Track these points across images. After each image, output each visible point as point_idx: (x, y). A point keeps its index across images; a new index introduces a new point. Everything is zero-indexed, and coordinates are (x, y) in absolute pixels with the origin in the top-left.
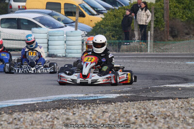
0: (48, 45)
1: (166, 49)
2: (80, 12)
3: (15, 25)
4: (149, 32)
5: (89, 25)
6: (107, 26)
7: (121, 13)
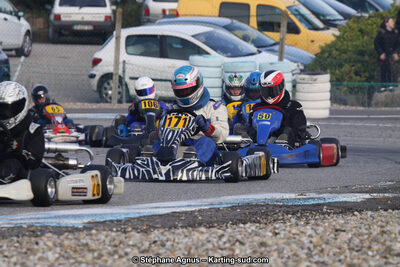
2: (289, 24)
3: (156, 48)
5: (307, 50)
6: (345, 52)
7: (375, 26)
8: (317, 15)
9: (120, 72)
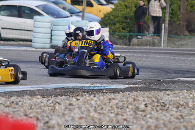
0: (52, 36)
1: (181, 45)
2: (87, 2)
3: (16, 13)
4: (163, 25)
6: (117, 17)
7: (133, 4)
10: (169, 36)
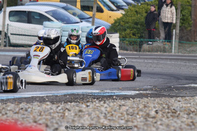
1: (192, 51)
2: (97, 7)
3: (25, 18)
4: (174, 31)
6: (127, 23)
7: (144, 9)
8: (113, 3)
9: (6, 30)
10: (179, 42)
